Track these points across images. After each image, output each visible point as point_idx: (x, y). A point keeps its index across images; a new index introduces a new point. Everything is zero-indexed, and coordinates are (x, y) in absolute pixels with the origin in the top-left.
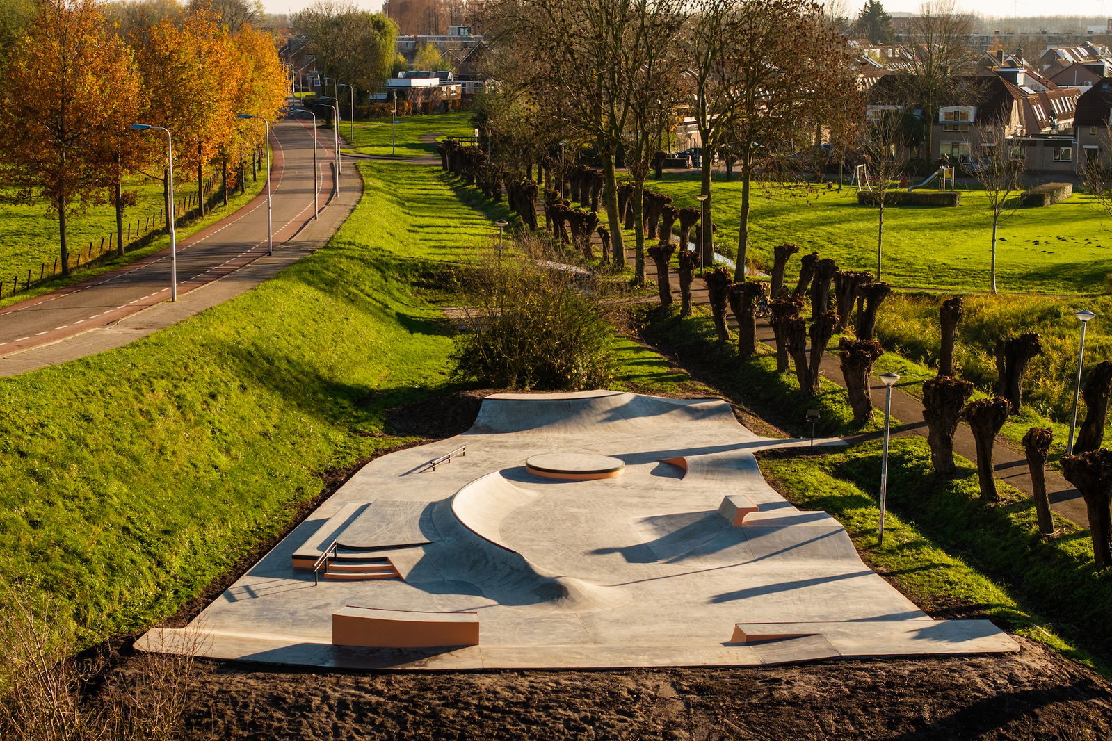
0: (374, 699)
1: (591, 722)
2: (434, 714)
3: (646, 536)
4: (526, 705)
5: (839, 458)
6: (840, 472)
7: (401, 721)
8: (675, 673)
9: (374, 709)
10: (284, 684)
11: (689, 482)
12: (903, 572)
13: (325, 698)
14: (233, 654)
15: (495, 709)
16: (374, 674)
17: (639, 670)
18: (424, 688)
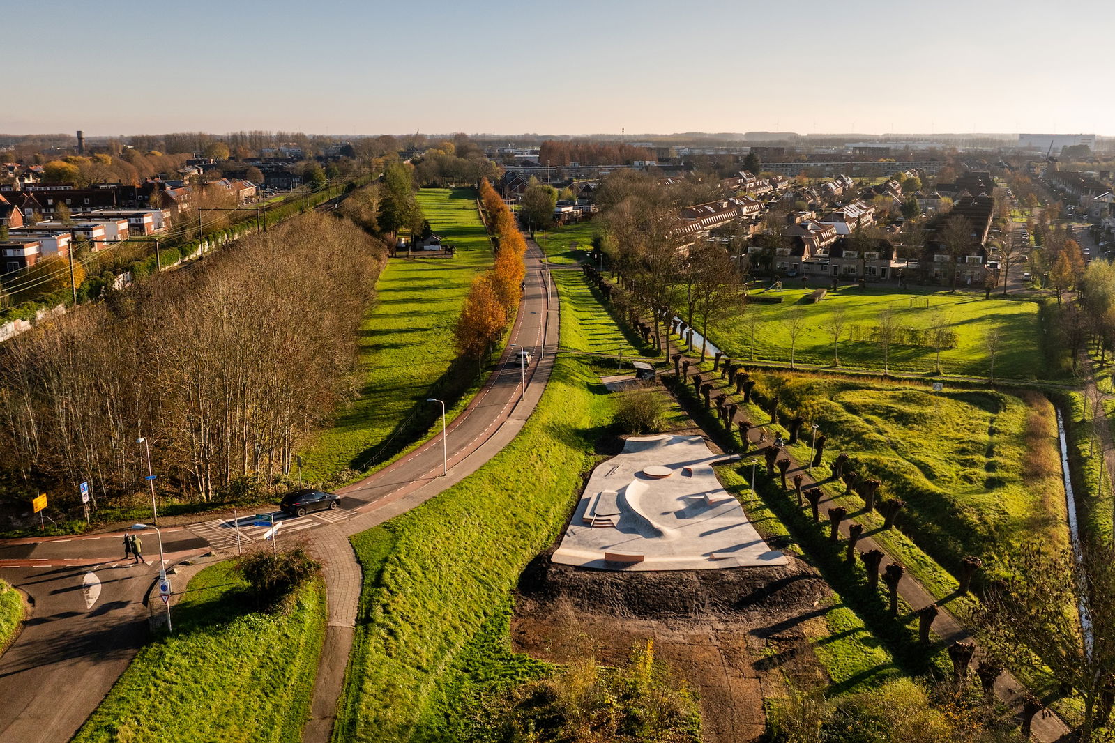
0: (620, 581)
1: (676, 589)
2: (636, 587)
3: (682, 506)
4: (659, 583)
5: (738, 465)
6: (739, 471)
7: (628, 589)
8: (696, 571)
9: (620, 584)
10: (595, 576)
11: (694, 479)
12: (758, 521)
13: (607, 581)
14: (579, 564)
15: (651, 585)
16: (618, 572)
17: (687, 571)
18: (632, 577)
